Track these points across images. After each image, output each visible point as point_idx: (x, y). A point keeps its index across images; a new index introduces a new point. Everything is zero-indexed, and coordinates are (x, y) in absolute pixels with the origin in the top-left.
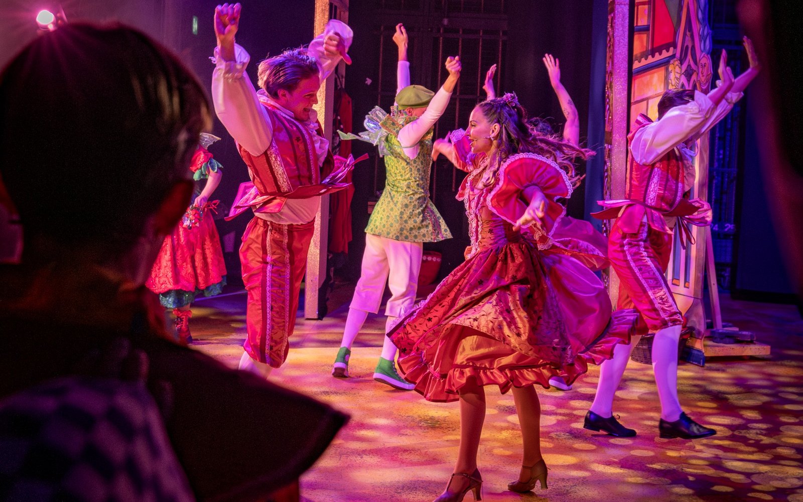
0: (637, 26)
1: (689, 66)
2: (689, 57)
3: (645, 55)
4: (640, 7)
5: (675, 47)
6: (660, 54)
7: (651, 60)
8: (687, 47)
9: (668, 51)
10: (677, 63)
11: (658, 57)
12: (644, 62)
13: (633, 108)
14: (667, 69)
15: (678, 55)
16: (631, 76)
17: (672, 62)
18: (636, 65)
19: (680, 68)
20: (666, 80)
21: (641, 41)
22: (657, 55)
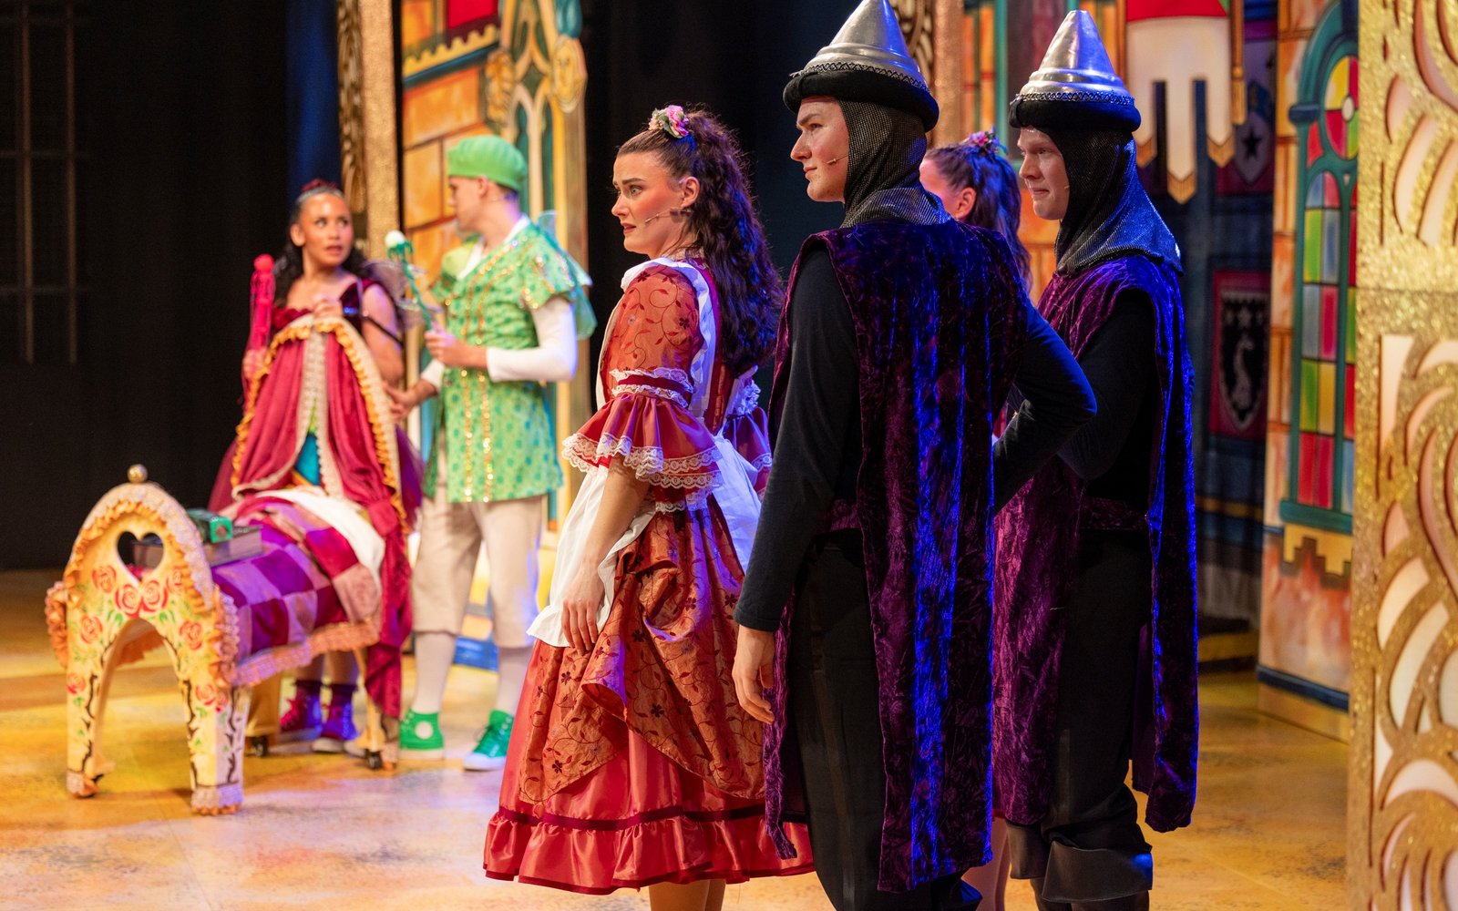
1: (532, 64)
2: (531, 45)
3: (430, 45)
5: (498, 25)
6: (465, 40)
7: (444, 55)
8: (525, 25)
9: (482, 33)
10: (505, 58)
11: (459, 48)
12: (428, 61)
13: (409, 158)
14: (482, 73)
15: (506, 41)
16: (401, 90)
17: (492, 57)
18: (411, 67)
19: (513, 69)
20: (482, 98)
21: (420, 16)
22: (457, 43)
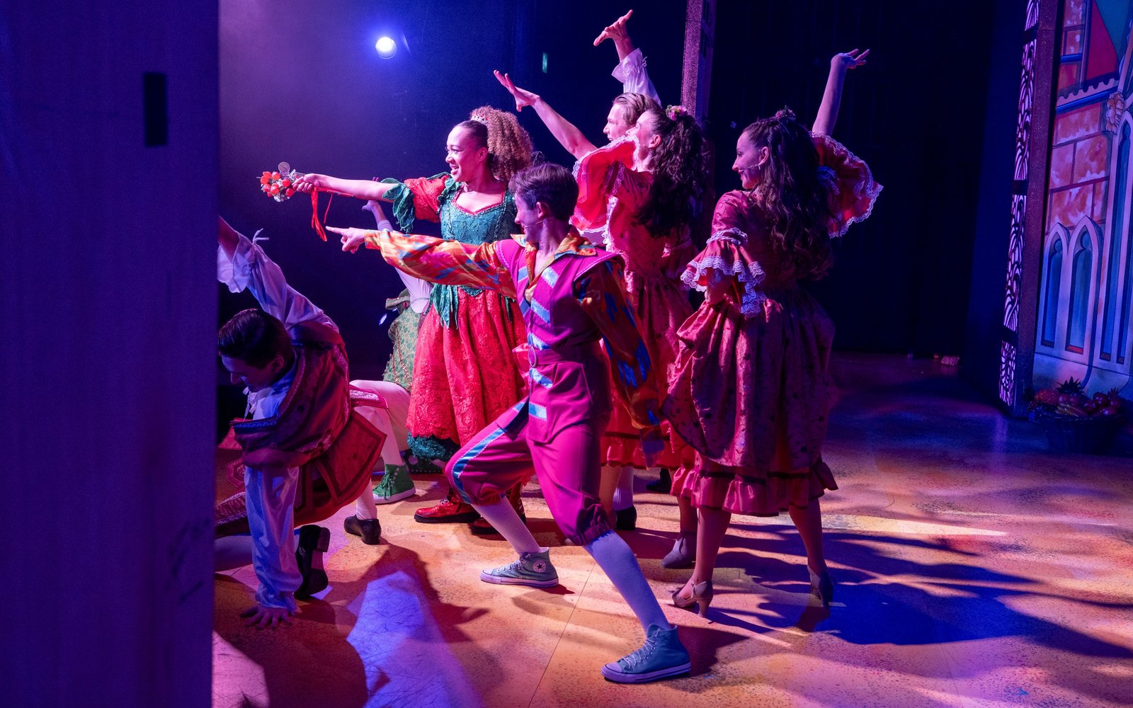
0: (1064, 55)
3: (1074, 89)
4: (1069, 32)
5: (1117, 78)
6: (1095, 87)
7: (1082, 94)
9: (1106, 83)
10: (1119, 97)
11: (1092, 91)
12: (1072, 98)
13: (1055, 152)
14: (1104, 106)
15: (1121, 88)
16: (1053, 115)
17: (1111, 96)
18: (1061, 102)
19: (1123, 103)
20: (1102, 119)
21: (1070, 73)
22: (1091, 88)
